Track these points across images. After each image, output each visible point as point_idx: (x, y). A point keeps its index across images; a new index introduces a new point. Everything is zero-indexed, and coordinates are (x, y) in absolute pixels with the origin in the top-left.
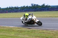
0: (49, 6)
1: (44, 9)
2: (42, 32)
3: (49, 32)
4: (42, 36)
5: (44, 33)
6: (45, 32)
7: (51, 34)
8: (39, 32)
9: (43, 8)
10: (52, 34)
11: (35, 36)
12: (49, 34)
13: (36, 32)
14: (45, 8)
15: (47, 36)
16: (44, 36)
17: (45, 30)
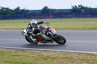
0: (28, 11)
1: (18, 15)
2: (16, 54)
3: (27, 54)
4: (15, 61)
5: (19, 56)
6: (20, 54)
7: (31, 58)
8: (11, 54)
9: (16, 14)
10: (33, 57)
11: (4, 62)
12: (28, 57)
13: (6, 55)
14: (20, 13)
15: (24, 62)
16: (20, 61)
17: (20, 52)
